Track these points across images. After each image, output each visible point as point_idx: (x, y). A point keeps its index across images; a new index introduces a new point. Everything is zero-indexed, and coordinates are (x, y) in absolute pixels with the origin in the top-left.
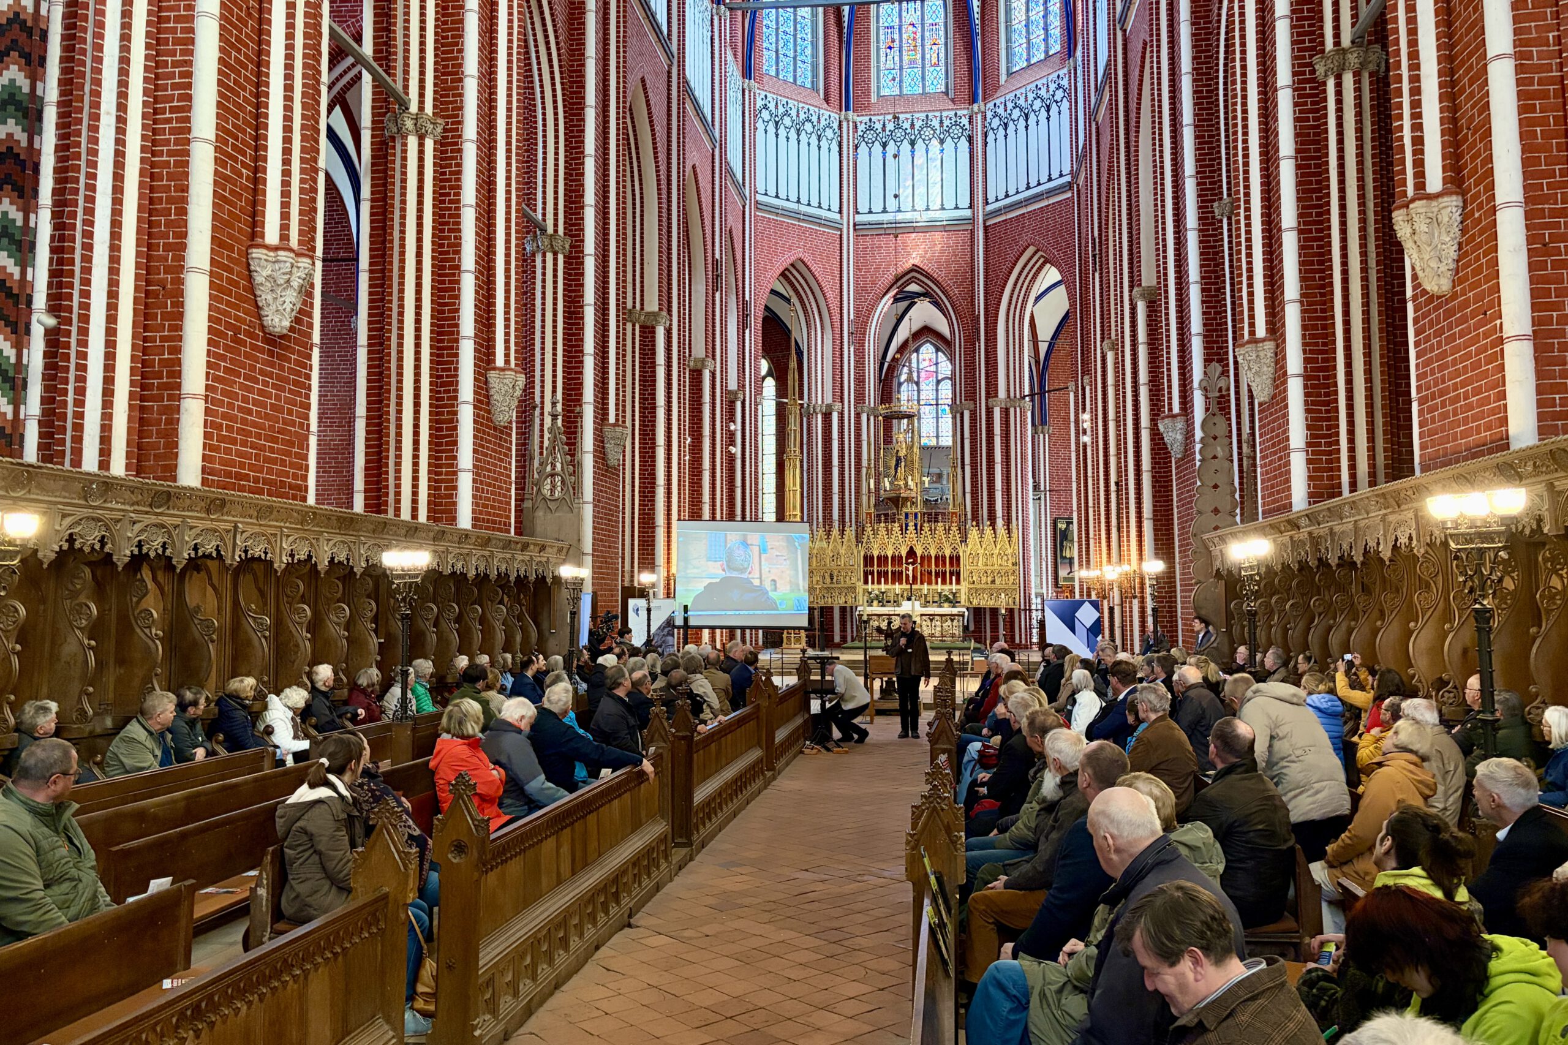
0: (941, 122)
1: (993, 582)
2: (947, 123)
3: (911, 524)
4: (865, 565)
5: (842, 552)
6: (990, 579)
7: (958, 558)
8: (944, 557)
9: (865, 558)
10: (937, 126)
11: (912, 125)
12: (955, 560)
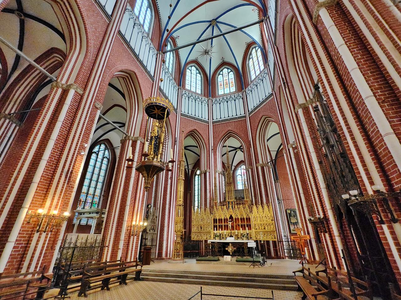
0: (235, 96)
1: (265, 228)
2: (236, 96)
3: (230, 206)
4: (214, 223)
5: (205, 217)
6: (263, 228)
7: (249, 219)
8: (244, 219)
9: (214, 220)
10: (234, 97)
11: (227, 98)
12: (248, 219)
